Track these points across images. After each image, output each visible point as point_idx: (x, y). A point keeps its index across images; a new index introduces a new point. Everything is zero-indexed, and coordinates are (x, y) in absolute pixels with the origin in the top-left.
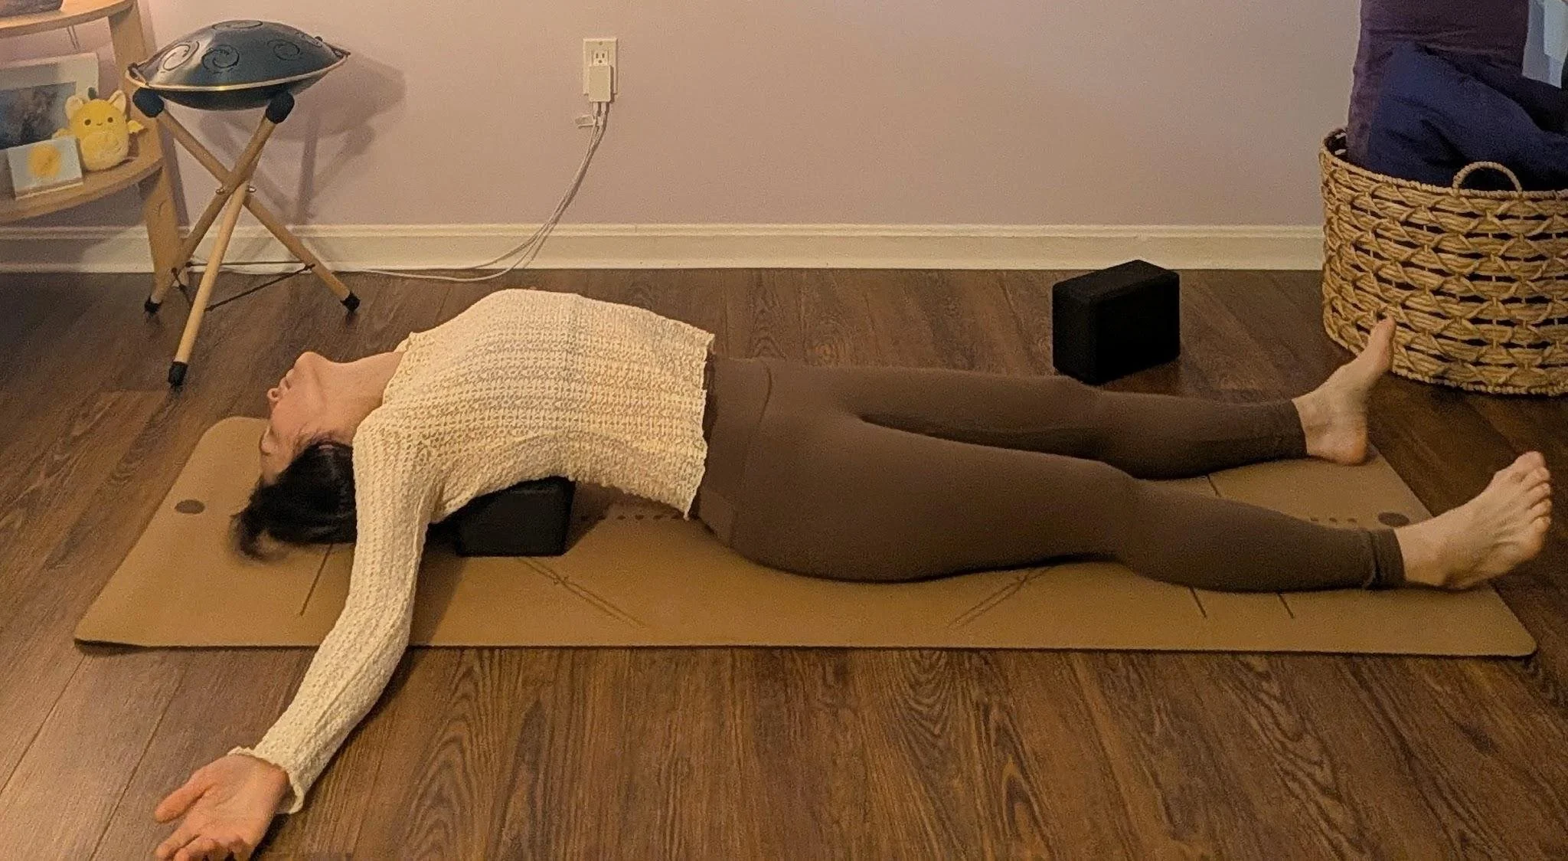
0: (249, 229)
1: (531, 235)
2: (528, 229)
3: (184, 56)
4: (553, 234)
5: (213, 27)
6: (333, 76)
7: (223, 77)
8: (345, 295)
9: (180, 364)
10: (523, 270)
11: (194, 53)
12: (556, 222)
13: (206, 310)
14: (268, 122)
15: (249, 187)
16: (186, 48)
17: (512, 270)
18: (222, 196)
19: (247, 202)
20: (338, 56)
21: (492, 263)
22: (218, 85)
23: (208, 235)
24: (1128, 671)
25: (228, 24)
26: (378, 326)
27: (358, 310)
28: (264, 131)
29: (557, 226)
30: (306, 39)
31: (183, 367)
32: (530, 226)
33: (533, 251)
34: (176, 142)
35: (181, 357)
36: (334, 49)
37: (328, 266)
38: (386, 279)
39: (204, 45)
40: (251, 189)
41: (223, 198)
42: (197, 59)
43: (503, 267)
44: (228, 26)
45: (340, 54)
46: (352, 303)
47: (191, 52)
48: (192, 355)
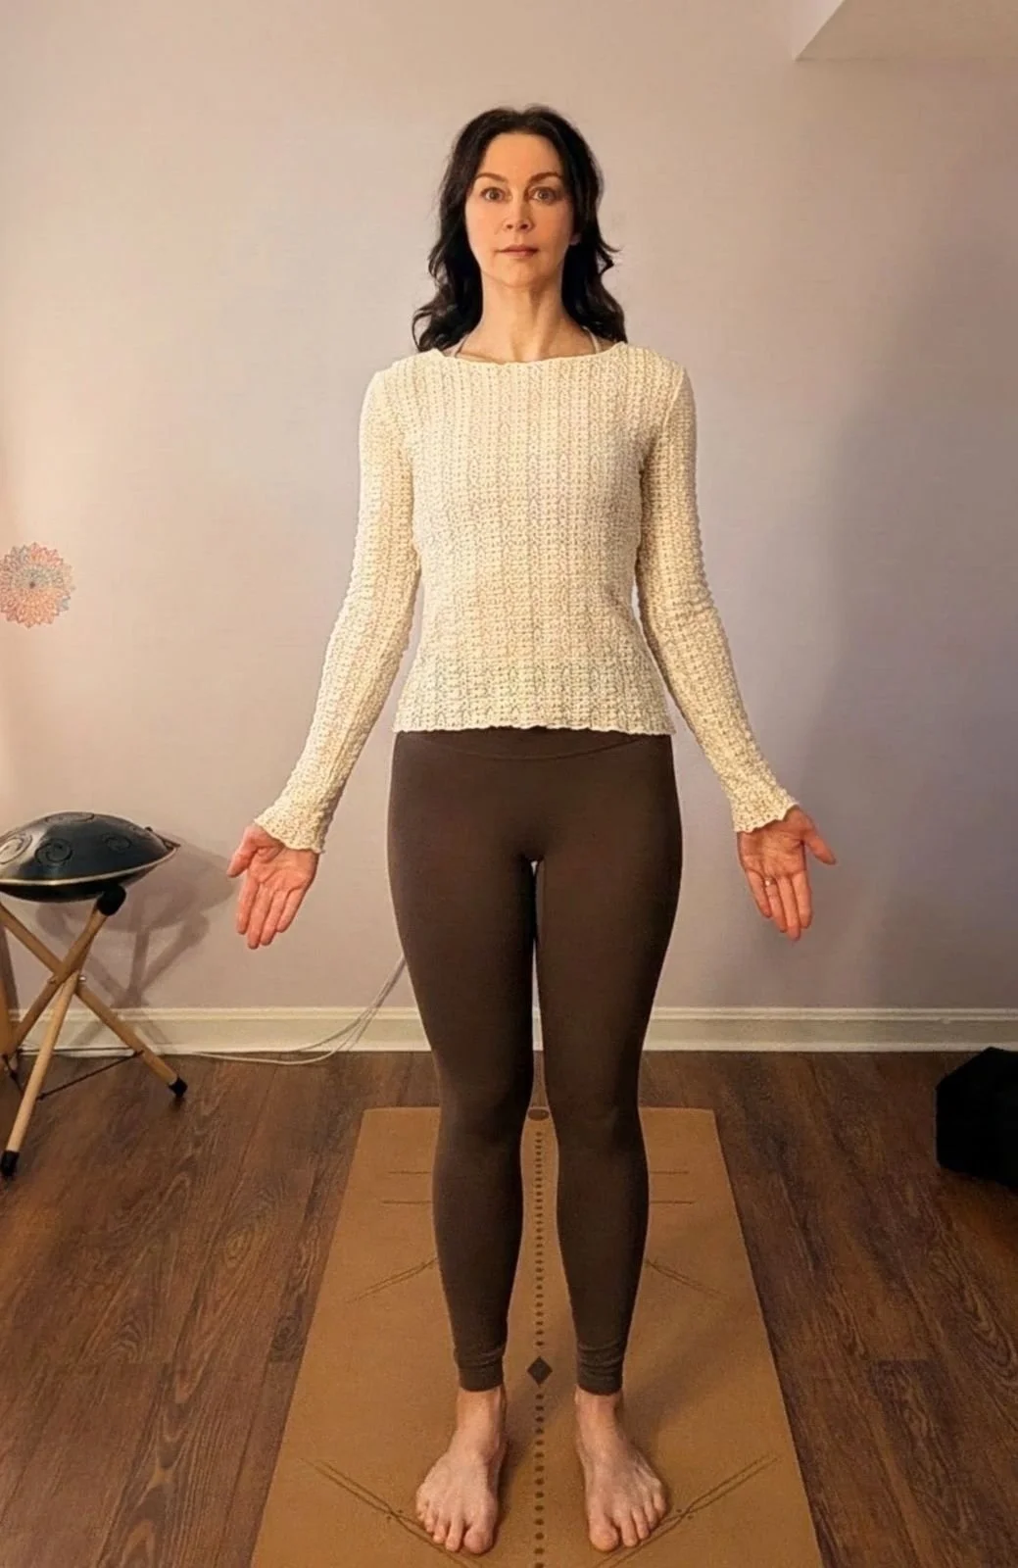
0: (80, 1016)
1: (356, 1018)
2: (351, 1013)
3: (18, 849)
4: (377, 1017)
5: (47, 819)
6: (162, 870)
7: (55, 871)
8: (173, 1082)
9: (11, 1153)
10: (348, 1053)
11: (27, 847)
12: (379, 1005)
13: (37, 1099)
14: (99, 914)
15: (79, 976)
16: (20, 842)
17: (337, 1053)
18: (54, 986)
19: (78, 990)
20: (168, 847)
21: (315, 1046)
22: (51, 879)
23: (41, 1019)
24: (934, 1464)
25: (60, 816)
26: (206, 1111)
27: (186, 1095)
28: (95, 924)
29: (381, 1009)
30: (137, 832)
31: (14, 1156)
32: (355, 1010)
33: (356, 1036)
34: (7, 932)
35: (13, 1145)
36: (164, 841)
37: (155, 1049)
38: (212, 1061)
39: (37, 838)
40: (83, 978)
41: (53, 987)
42: (31, 852)
43: (329, 1049)
44: (60, 819)
45: (170, 845)
46: (179, 1088)
47: (23, 846)
48: (23, 1145)
